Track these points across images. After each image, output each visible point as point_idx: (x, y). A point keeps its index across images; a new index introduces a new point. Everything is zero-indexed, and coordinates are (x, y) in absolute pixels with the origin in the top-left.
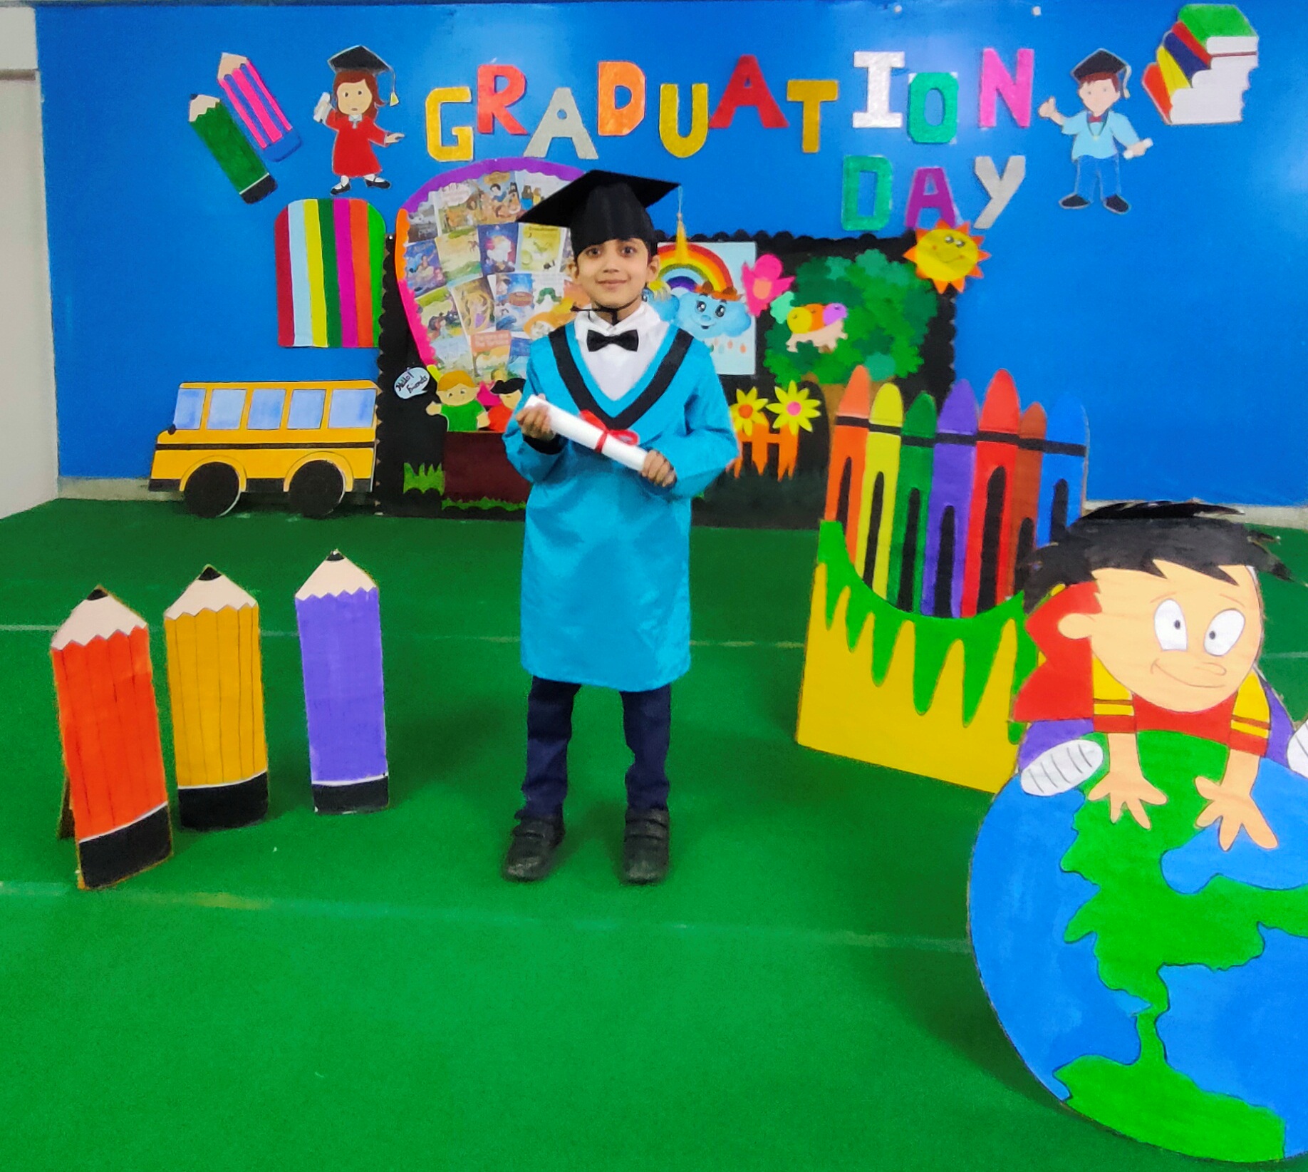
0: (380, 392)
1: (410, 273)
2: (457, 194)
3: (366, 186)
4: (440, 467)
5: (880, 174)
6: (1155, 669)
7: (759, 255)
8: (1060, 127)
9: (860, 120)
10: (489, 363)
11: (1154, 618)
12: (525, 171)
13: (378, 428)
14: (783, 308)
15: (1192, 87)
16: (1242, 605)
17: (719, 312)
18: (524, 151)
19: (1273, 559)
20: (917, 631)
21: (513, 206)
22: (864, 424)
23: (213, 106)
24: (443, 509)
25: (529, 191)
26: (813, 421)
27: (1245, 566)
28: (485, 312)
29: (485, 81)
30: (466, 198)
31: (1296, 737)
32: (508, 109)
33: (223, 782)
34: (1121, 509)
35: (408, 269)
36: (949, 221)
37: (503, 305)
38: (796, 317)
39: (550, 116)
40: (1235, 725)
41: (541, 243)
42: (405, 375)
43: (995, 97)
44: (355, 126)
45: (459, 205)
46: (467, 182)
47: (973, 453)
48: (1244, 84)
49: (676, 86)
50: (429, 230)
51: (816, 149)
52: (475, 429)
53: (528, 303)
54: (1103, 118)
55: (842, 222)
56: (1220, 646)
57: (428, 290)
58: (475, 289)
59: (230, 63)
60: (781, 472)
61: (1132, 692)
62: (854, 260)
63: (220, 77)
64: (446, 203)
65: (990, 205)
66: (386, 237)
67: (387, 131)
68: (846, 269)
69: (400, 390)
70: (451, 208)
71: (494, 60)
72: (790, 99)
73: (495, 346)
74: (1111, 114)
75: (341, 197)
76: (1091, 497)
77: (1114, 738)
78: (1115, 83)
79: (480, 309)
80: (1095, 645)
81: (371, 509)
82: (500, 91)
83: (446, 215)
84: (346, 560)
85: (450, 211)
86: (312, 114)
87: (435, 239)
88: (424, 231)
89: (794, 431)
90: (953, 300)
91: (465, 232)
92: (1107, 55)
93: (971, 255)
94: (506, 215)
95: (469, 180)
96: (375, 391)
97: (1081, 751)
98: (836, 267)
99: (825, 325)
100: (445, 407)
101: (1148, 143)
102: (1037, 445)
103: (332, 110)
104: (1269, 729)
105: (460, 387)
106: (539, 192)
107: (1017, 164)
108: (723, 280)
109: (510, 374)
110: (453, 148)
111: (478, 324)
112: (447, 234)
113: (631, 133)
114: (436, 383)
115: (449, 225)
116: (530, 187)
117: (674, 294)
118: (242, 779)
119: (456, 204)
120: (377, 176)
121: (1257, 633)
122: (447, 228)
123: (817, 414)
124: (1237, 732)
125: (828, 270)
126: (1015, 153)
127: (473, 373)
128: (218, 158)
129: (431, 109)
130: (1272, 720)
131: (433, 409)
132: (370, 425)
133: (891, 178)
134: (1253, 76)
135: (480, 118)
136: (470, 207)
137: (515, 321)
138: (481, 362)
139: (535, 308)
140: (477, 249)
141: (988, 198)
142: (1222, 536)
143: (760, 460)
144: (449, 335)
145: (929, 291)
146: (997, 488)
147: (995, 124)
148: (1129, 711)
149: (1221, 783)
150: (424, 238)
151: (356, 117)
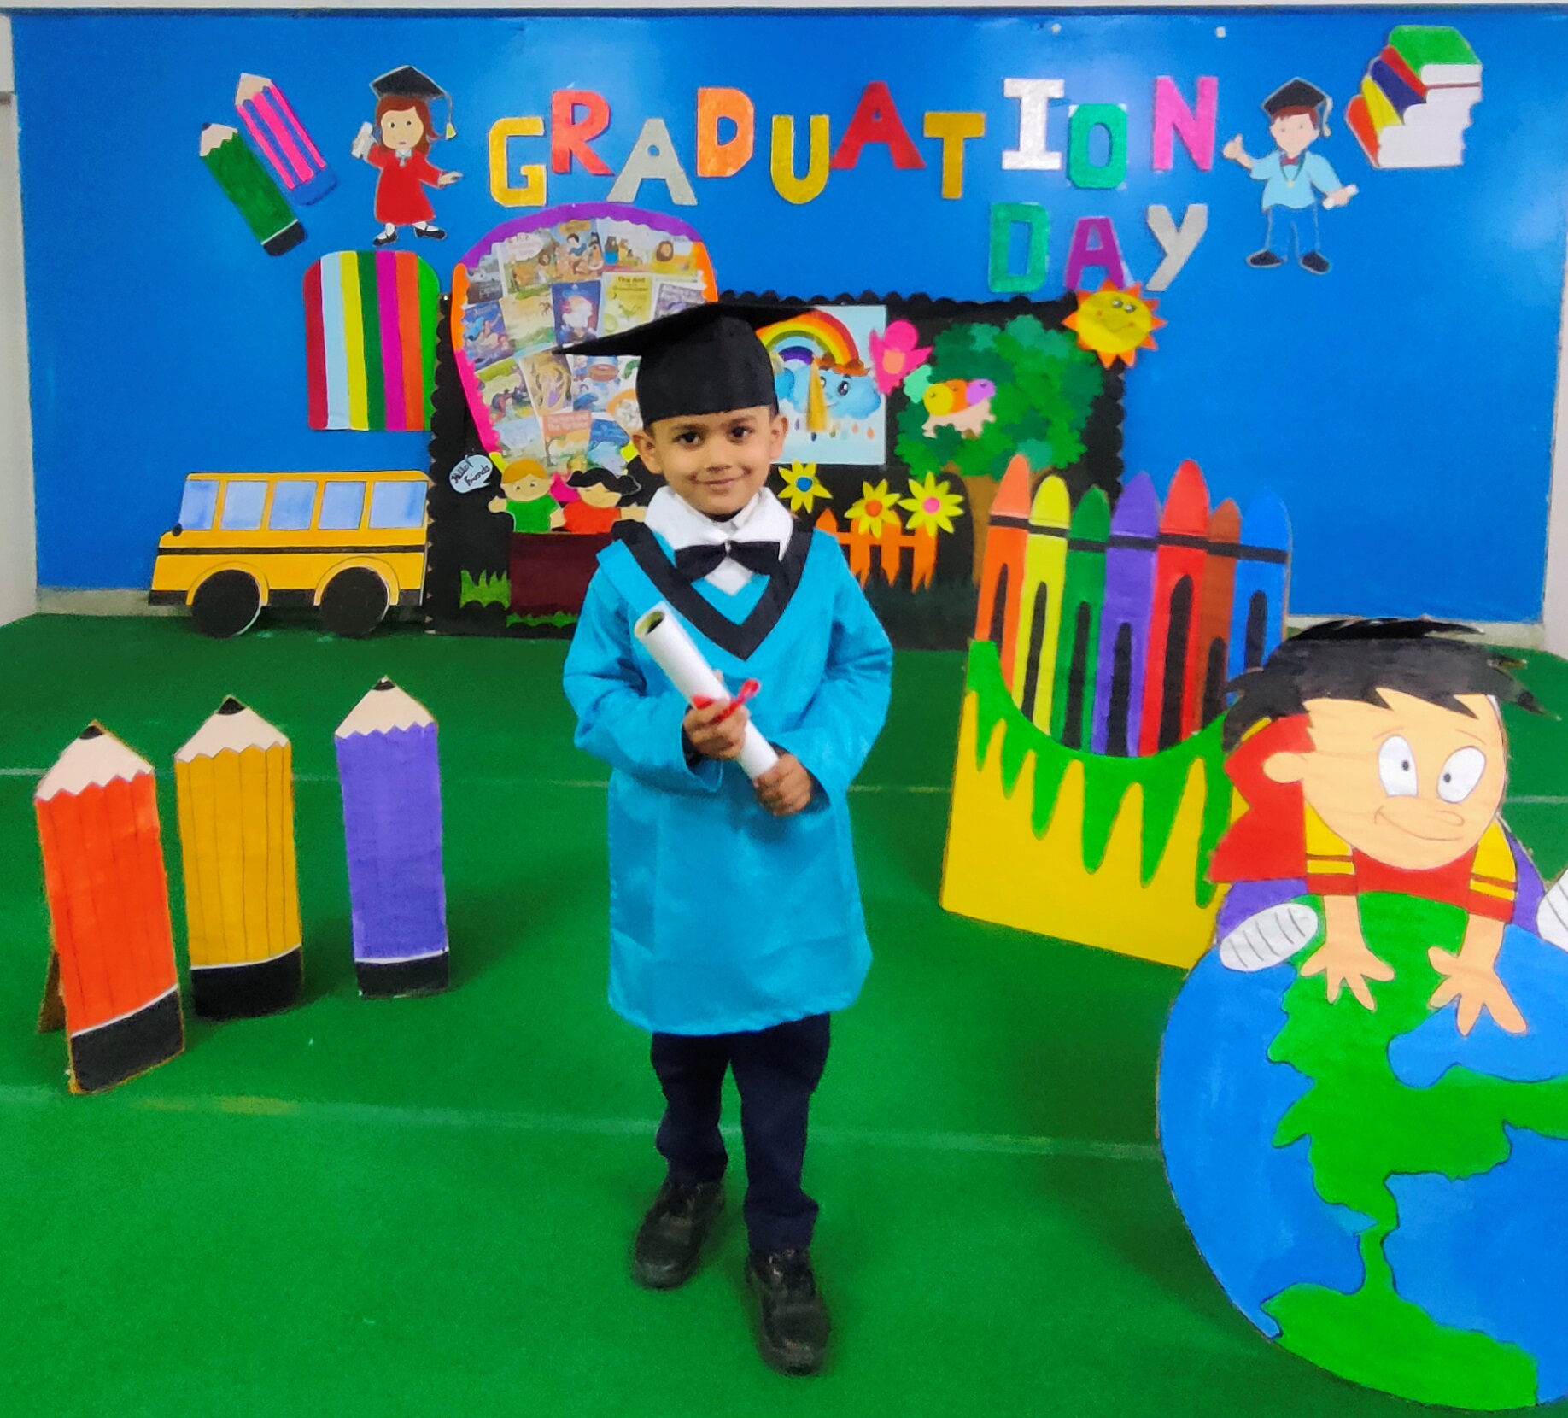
0: (432, 484)
1: (469, 340)
2: (528, 245)
3: (416, 236)
4: (505, 576)
5: (1035, 225)
6: (1380, 818)
7: (890, 321)
8: (1249, 171)
9: (1011, 161)
10: (565, 450)
11: (1378, 759)
12: (608, 218)
13: (429, 527)
14: (918, 386)
15: (1403, 123)
16: (1483, 742)
17: (842, 390)
18: (607, 195)
19: (1518, 688)
20: (1086, 772)
21: (594, 262)
22: (1023, 524)
23: (230, 137)
24: (508, 625)
25: (613, 243)
26: (954, 520)
27: (1486, 695)
28: (560, 387)
29: (561, 111)
30: (537, 251)
31: (1548, 900)
32: (589, 144)
33: (246, 960)
34: (1337, 628)
35: (467, 335)
36: (1117, 281)
37: (582, 379)
38: (934, 396)
39: (640, 151)
40: (1474, 885)
41: (629, 307)
42: (462, 464)
43: (1172, 133)
44: (402, 164)
45: (529, 259)
46: (540, 232)
47: (1154, 559)
48: (1466, 122)
49: (791, 118)
50: (493, 289)
51: (959, 195)
52: (547, 529)
53: (611, 378)
54: (1299, 161)
55: (989, 283)
56: (1455, 791)
57: (491, 362)
58: (549, 360)
59: (250, 86)
60: (916, 581)
61: (1352, 846)
62: (1003, 329)
63: (239, 101)
64: (514, 257)
65: (1165, 264)
66: (440, 298)
67: (442, 170)
68: (995, 339)
69: (457, 482)
70: (519, 262)
71: (571, 86)
72: (927, 134)
73: (570, 431)
74: (1308, 154)
75: (383, 249)
76: (1296, 610)
77: (1331, 901)
78: (1313, 118)
79: (554, 385)
80: (1309, 791)
81: (420, 626)
82: (578, 122)
83: (513, 271)
84: (397, 690)
85: (518, 266)
86: (350, 147)
87: (500, 300)
88: (487, 291)
89: (932, 532)
90: (1121, 376)
91: (536, 293)
92: (1305, 85)
93: (1143, 322)
94: (586, 272)
95: (540, 229)
96: (426, 483)
97: (1291, 917)
98: (983, 336)
99: (970, 405)
100: (511, 503)
101: (1352, 190)
102: (1229, 550)
103: (375, 143)
104: (1516, 890)
105: (530, 478)
106: (626, 244)
107: (1198, 214)
108: (846, 350)
109: (590, 463)
110: (523, 190)
111: (552, 403)
112: (515, 295)
113: (736, 174)
114: (500, 475)
115: (516, 283)
116: (614, 239)
117: (790, 368)
118: (270, 957)
119: (525, 258)
120: (428, 224)
121: (1500, 776)
122: (515, 287)
123: (959, 512)
124: (1478, 894)
125: (973, 339)
126: (1197, 201)
127: (546, 461)
128: (235, 200)
129: (495, 143)
130: (1519, 879)
131: (496, 505)
132: (420, 524)
133: (1047, 230)
134: (1476, 111)
135: (554, 155)
136: (541, 262)
137: (596, 399)
138: (556, 449)
139: (621, 383)
140: (551, 312)
141: (1162, 254)
142: (1457, 658)
143: (891, 566)
144: (516, 415)
145: (1092, 365)
146: (1181, 601)
147: (1171, 166)
148: (1349, 869)
149: (1458, 955)
150: (486, 299)
151: (404, 152)
